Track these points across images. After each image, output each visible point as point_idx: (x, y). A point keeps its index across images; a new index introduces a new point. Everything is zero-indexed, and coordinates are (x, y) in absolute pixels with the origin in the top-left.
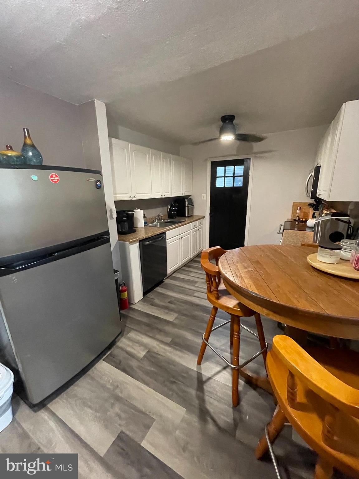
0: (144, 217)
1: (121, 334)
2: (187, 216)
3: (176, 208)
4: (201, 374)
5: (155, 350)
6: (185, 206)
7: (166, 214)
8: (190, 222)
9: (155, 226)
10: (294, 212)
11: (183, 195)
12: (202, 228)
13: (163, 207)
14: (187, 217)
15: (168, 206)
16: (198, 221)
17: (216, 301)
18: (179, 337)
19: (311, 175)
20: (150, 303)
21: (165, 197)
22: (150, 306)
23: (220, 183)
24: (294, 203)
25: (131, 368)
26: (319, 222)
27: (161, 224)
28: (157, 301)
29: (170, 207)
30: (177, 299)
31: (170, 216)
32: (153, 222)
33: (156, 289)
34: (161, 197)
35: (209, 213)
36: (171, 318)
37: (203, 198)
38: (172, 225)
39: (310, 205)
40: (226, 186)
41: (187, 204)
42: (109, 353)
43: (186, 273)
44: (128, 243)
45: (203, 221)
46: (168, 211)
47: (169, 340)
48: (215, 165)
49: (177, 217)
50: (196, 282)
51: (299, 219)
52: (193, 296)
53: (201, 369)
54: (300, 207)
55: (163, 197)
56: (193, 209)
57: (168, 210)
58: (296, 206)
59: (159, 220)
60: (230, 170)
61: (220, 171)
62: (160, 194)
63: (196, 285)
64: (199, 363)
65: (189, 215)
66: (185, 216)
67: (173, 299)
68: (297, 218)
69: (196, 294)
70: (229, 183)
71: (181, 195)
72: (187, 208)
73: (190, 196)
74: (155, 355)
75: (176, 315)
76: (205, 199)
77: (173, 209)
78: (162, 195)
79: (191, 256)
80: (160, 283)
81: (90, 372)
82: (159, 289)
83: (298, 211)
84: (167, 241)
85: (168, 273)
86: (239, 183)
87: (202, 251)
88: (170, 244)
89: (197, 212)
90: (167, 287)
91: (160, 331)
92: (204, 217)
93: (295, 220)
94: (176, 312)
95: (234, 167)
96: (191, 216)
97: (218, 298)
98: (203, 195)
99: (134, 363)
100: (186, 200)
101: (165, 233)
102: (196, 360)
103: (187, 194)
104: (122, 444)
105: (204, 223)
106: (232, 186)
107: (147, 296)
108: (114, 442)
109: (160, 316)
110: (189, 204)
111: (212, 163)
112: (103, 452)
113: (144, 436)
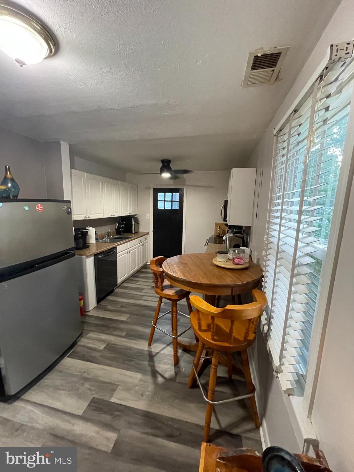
0: (96, 234)
1: (81, 335)
2: (133, 232)
4: (151, 351)
5: (114, 342)
6: (132, 224)
7: (114, 230)
8: (137, 238)
9: (105, 242)
10: (216, 230)
11: (130, 215)
12: (147, 242)
13: (112, 224)
15: (116, 224)
16: (143, 237)
17: (161, 292)
18: (131, 330)
19: (223, 206)
20: (104, 309)
21: (114, 216)
22: (104, 311)
23: (161, 206)
24: (215, 223)
25: (94, 357)
26: (227, 238)
27: (110, 239)
28: (109, 307)
29: (118, 224)
30: (128, 304)
31: (118, 232)
32: (103, 238)
33: (107, 298)
34: (111, 216)
35: (153, 230)
36: (124, 318)
37: (147, 216)
38: (122, 241)
40: (166, 208)
41: (133, 222)
42: (71, 351)
43: (134, 282)
44: (85, 257)
45: (148, 236)
46: (116, 229)
47: (124, 334)
48: (157, 191)
49: (124, 233)
50: (143, 289)
51: (219, 235)
52: (142, 300)
53: (151, 348)
54: (219, 226)
55: (113, 216)
56: (138, 226)
57: (116, 227)
58: (217, 225)
59: (108, 236)
60: (169, 195)
61: (161, 196)
63: (143, 291)
64: (150, 345)
65: (135, 232)
66: (131, 232)
67: (124, 304)
69: (143, 298)
70: (168, 207)
71: (128, 215)
73: (136, 215)
74: (113, 346)
75: (128, 316)
76: (149, 218)
77: (121, 226)
78: (112, 215)
79: (137, 268)
80: (111, 292)
81: (57, 367)
82: (110, 298)
83: (218, 229)
84: (117, 254)
85: (118, 283)
86: (176, 207)
87: (147, 263)
88: (119, 257)
89: (142, 229)
90: (117, 295)
91: (116, 329)
92: (148, 233)
93: (217, 236)
94: (127, 313)
95: (172, 194)
96: (136, 233)
97: (162, 290)
98: (147, 214)
99: (97, 354)
100: (132, 219)
101: (115, 248)
102: (147, 343)
103: (133, 213)
104: (96, 405)
105: (148, 238)
106: (171, 208)
107: (101, 303)
108: (88, 405)
109: (114, 318)
110: (135, 222)
111: (154, 189)
112: (80, 413)
113: (111, 396)
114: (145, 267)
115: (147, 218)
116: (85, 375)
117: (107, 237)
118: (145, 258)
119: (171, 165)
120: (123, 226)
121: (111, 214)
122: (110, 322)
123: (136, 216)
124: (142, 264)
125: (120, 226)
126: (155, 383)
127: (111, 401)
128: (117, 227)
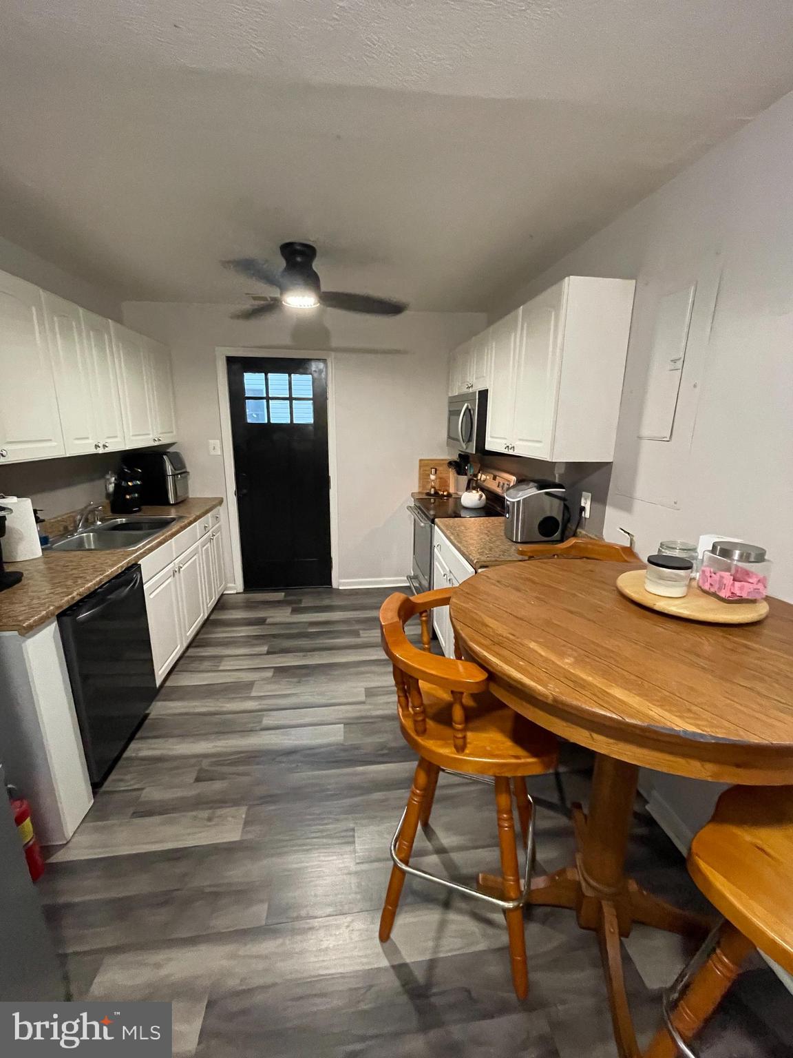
2: (172, 502)
3: (139, 483)
6: (164, 476)
7: (106, 502)
10: (424, 477)
11: (156, 443)
12: (219, 529)
13: (92, 480)
14: (172, 505)
15: (108, 477)
16: (209, 515)
20: (131, 810)
21: (107, 450)
22: (138, 821)
23: (254, 414)
24: (421, 460)
26: (518, 502)
27: (98, 532)
28: (153, 794)
29: (114, 479)
30: (220, 759)
31: (118, 503)
32: (67, 532)
33: (127, 754)
34: (93, 451)
35: (234, 488)
37: (212, 449)
39: (450, 464)
40: (272, 422)
41: (169, 469)
43: (206, 665)
44: (16, 633)
45: (221, 509)
46: (108, 495)
48: (238, 366)
49: (144, 507)
50: (250, 685)
51: (436, 493)
52: (262, 730)
54: (436, 470)
55: (101, 451)
56: (185, 481)
57: (106, 489)
58: (426, 467)
59: (88, 523)
60: (278, 381)
61: (253, 382)
62: (90, 441)
63: (254, 694)
65: (179, 501)
66: (167, 503)
67: (205, 763)
68: (432, 491)
69: (268, 721)
70: (279, 415)
71: (152, 444)
72: (170, 479)
73: (174, 444)
75: (242, 812)
76: (219, 453)
77: (130, 484)
78: (97, 446)
79: (204, 613)
80: (136, 727)
82: (140, 749)
83: (433, 477)
84: (145, 588)
86: (304, 415)
87: (223, 590)
88: (152, 596)
89: (197, 489)
90: (166, 730)
91: (215, 897)
92: (220, 502)
93: (428, 494)
94: (236, 803)
95: (290, 376)
96: (181, 502)
98: (211, 441)
100: (165, 457)
101: (135, 568)
103: (164, 441)
105: (222, 516)
106: (289, 422)
107: (107, 786)
109: (190, 842)
110: (175, 467)
111: (230, 360)
115: (212, 453)
117: (84, 526)
118: (221, 578)
120: (137, 485)
121: (92, 442)
122: (181, 868)
123: (171, 450)
125: (123, 484)
128: (111, 488)
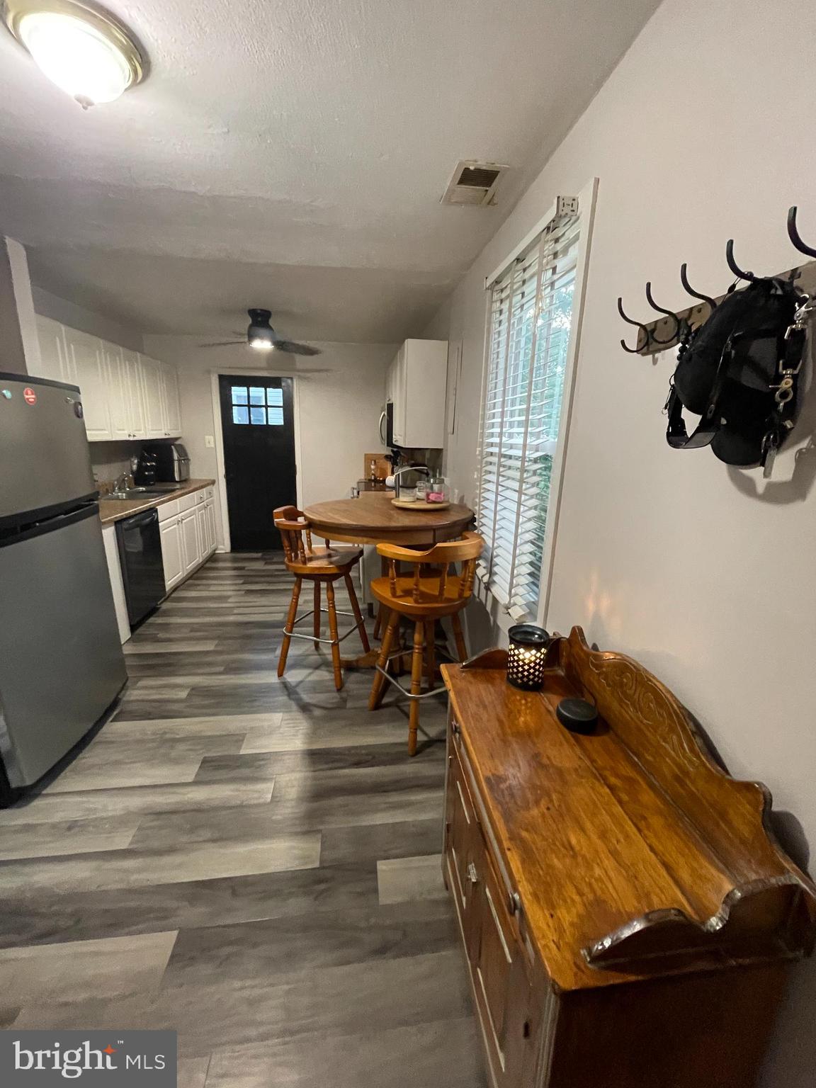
1: (124, 687)
2: (177, 479)
4: (287, 682)
5: (204, 685)
6: (172, 461)
8: (194, 491)
9: (120, 499)
10: (367, 469)
11: (167, 437)
12: (212, 502)
13: (122, 461)
14: (177, 482)
15: (132, 460)
16: (204, 489)
17: (304, 566)
18: (234, 661)
19: (384, 415)
20: (152, 640)
21: (135, 439)
22: (155, 643)
23: (239, 417)
24: (366, 455)
26: (399, 475)
27: (129, 494)
29: (136, 461)
30: (204, 625)
31: (139, 478)
33: (148, 621)
34: (128, 438)
35: (224, 473)
36: (210, 646)
37: (207, 442)
39: (387, 457)
40: (252, 423)
41: (176, 456)
42: (115, 713)
45: (214, 488)
46: (132, 472)
47: (220, 669)
48: (227, 382)
50: (229, 597)
51: (375, 479)
52: (232, 615)
53: (285, 679)
54: (375, 461)
55: (131, 439)
56: (187, 465)
58: (369, 459)
59: (121, 487)
60: (257, 392)
61: (238, 393)
63: (228, 601)
64: (280, 675)
65: (182, 480)
66: (173, 480)
67: (195, 626)
68: (373, 478)
69: (237, 612)
70: (258, 419)
71: (164, 437)
72: (176, 464)
73: (177, 439)
74: (207, 689)
75: (216, 642)
76: (213, 446)
77: (148, 464)
78: (129, 436)
79: (199, 559)
80: (153, 611)
81: (97, 739)
82: (154, 620)
83: (373, 467)
84: (160, 524)
85: (168, 588)
86: (276, 418)
87: (215, 551)
88: (164, 532)
89: (196, 473)
90: (172, 614)
91: (197, 665)
92: (213, 482)
93: (370, 480)
94: (211, 639)
95: (266, 390)
96: (184, 481)
97: (304, 563)
98: (207, 437)
99: (175, 707)
100: (173, 447)
101: (153, 510)
102: (276, 674)
103: (172, 436)
104: (213, 764)
105: (215, 492)
106: (265, 424)
107: (139, 631)
108: (200, 767)
109: (182, 650)
110: (180, 455)
111: (221, 377)
112: (190, 779)
113: (239, 748)
114: (213, 558)
115: (208, 445)
116: (168, 736)
117: (119, 488)
118: (213, 539)
119: (271, 322)
120: (153, 465)
121: (126, 432)
122: (181, 657)
123: (178, 442)
124: (208, 551)
125: (143, 464)
126: (311, 718)
127: (241, 753)
128: (135, 467)
